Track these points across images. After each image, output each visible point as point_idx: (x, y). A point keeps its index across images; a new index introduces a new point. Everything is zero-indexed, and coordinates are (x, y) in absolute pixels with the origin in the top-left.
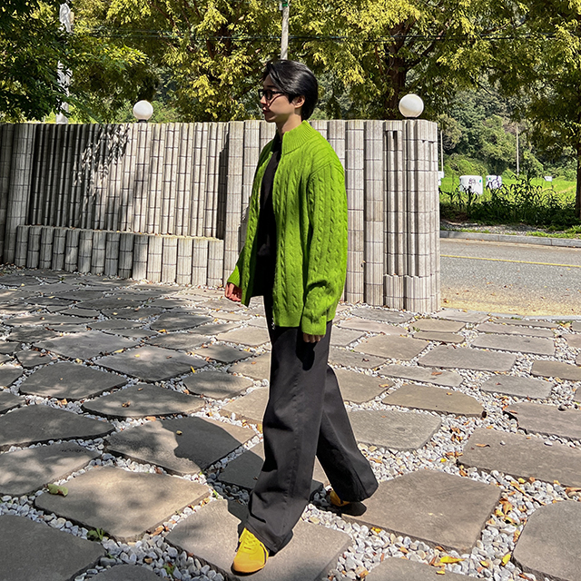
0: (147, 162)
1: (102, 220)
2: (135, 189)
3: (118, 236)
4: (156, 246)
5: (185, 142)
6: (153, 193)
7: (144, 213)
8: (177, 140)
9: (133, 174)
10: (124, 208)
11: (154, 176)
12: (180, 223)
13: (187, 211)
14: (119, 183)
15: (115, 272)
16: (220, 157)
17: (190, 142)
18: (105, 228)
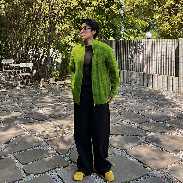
0: (151, 51)
1: (137, 69)
2: (147, 60)
3: (143, 74)
4: (155, 78)
5: (163, 45)
6: (153, 61)
7: (150, 67)
8: (160, 45)
9: (146, 55)
10: (144, 66)
11: (153, 56)
12: (163, 71)
13: (165, 67)
14: (142, 58)
15: (142, 85)
16: (176, 50)
17: (165, 45)
18: (139, 71)
